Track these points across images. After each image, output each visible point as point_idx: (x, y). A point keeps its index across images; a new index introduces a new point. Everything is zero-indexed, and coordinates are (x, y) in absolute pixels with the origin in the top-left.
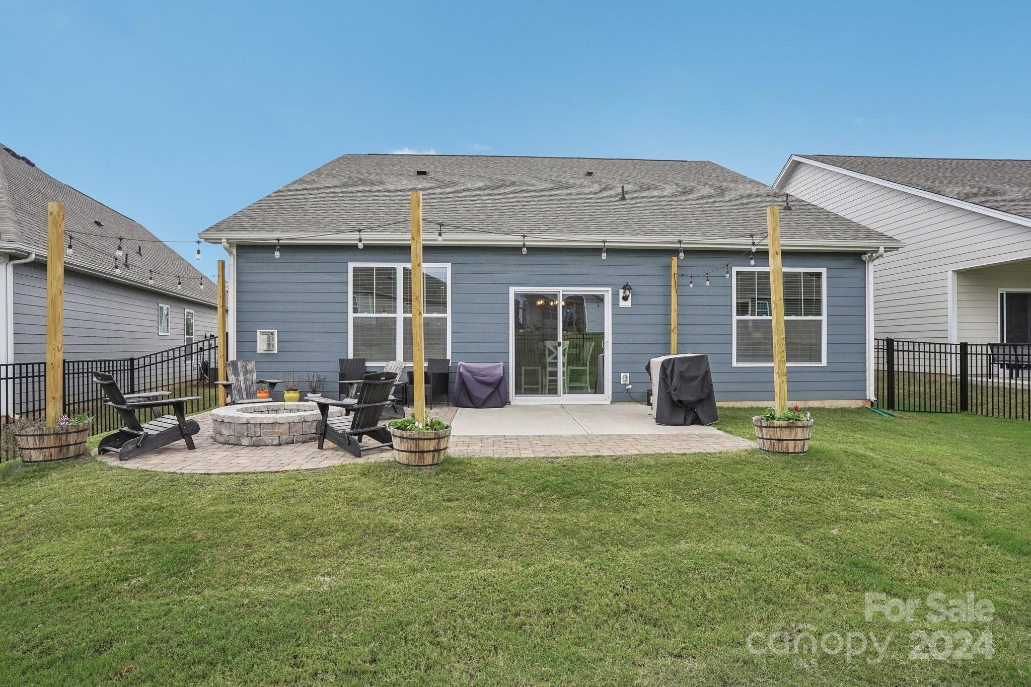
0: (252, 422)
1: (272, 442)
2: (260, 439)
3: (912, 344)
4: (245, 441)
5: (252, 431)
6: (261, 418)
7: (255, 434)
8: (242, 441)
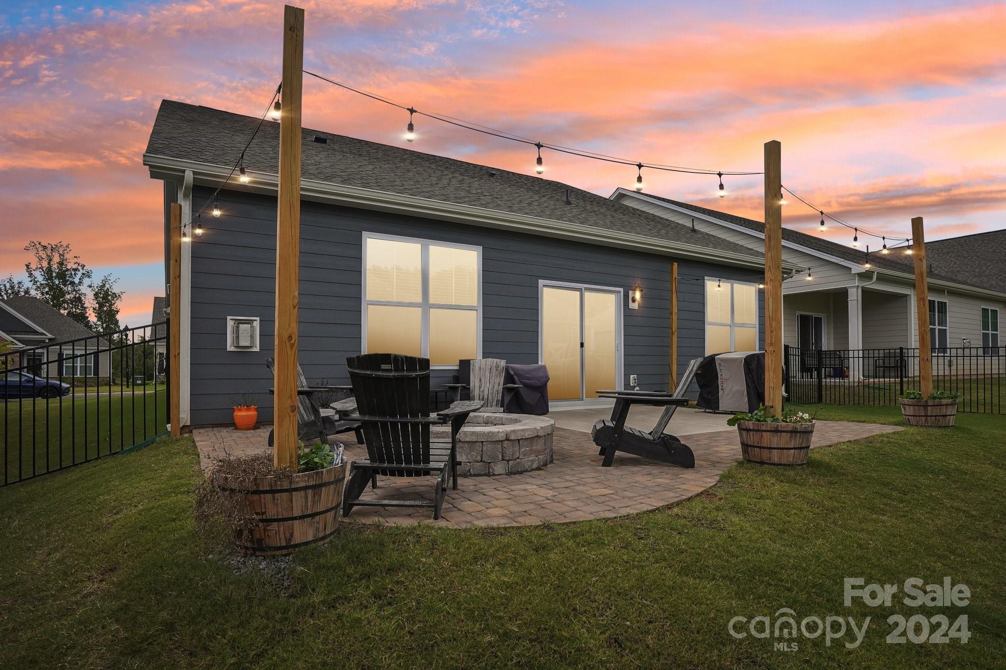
0: (512, 438)
1: (532, 464)
2: (518, 463)
3: (843, 352)
4: (499, 468)
5: (509, 452)
6: (523, 430)
7: (513, 455)
8: (495, 468)
